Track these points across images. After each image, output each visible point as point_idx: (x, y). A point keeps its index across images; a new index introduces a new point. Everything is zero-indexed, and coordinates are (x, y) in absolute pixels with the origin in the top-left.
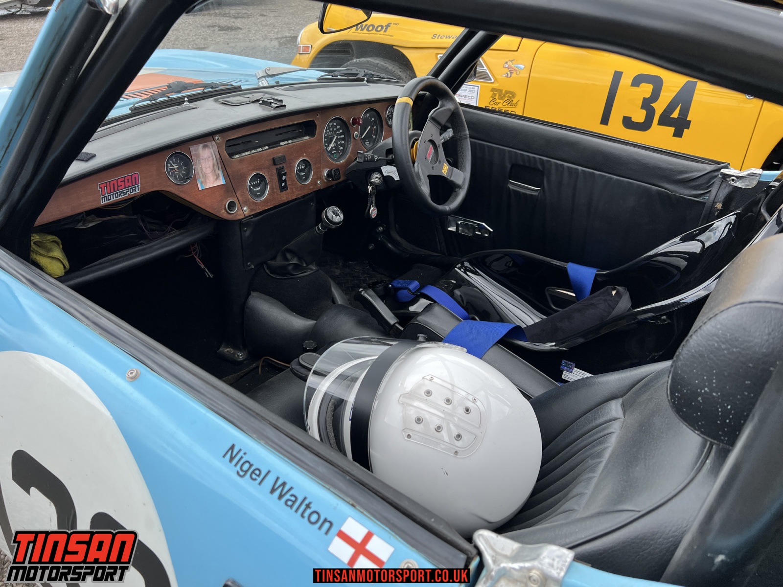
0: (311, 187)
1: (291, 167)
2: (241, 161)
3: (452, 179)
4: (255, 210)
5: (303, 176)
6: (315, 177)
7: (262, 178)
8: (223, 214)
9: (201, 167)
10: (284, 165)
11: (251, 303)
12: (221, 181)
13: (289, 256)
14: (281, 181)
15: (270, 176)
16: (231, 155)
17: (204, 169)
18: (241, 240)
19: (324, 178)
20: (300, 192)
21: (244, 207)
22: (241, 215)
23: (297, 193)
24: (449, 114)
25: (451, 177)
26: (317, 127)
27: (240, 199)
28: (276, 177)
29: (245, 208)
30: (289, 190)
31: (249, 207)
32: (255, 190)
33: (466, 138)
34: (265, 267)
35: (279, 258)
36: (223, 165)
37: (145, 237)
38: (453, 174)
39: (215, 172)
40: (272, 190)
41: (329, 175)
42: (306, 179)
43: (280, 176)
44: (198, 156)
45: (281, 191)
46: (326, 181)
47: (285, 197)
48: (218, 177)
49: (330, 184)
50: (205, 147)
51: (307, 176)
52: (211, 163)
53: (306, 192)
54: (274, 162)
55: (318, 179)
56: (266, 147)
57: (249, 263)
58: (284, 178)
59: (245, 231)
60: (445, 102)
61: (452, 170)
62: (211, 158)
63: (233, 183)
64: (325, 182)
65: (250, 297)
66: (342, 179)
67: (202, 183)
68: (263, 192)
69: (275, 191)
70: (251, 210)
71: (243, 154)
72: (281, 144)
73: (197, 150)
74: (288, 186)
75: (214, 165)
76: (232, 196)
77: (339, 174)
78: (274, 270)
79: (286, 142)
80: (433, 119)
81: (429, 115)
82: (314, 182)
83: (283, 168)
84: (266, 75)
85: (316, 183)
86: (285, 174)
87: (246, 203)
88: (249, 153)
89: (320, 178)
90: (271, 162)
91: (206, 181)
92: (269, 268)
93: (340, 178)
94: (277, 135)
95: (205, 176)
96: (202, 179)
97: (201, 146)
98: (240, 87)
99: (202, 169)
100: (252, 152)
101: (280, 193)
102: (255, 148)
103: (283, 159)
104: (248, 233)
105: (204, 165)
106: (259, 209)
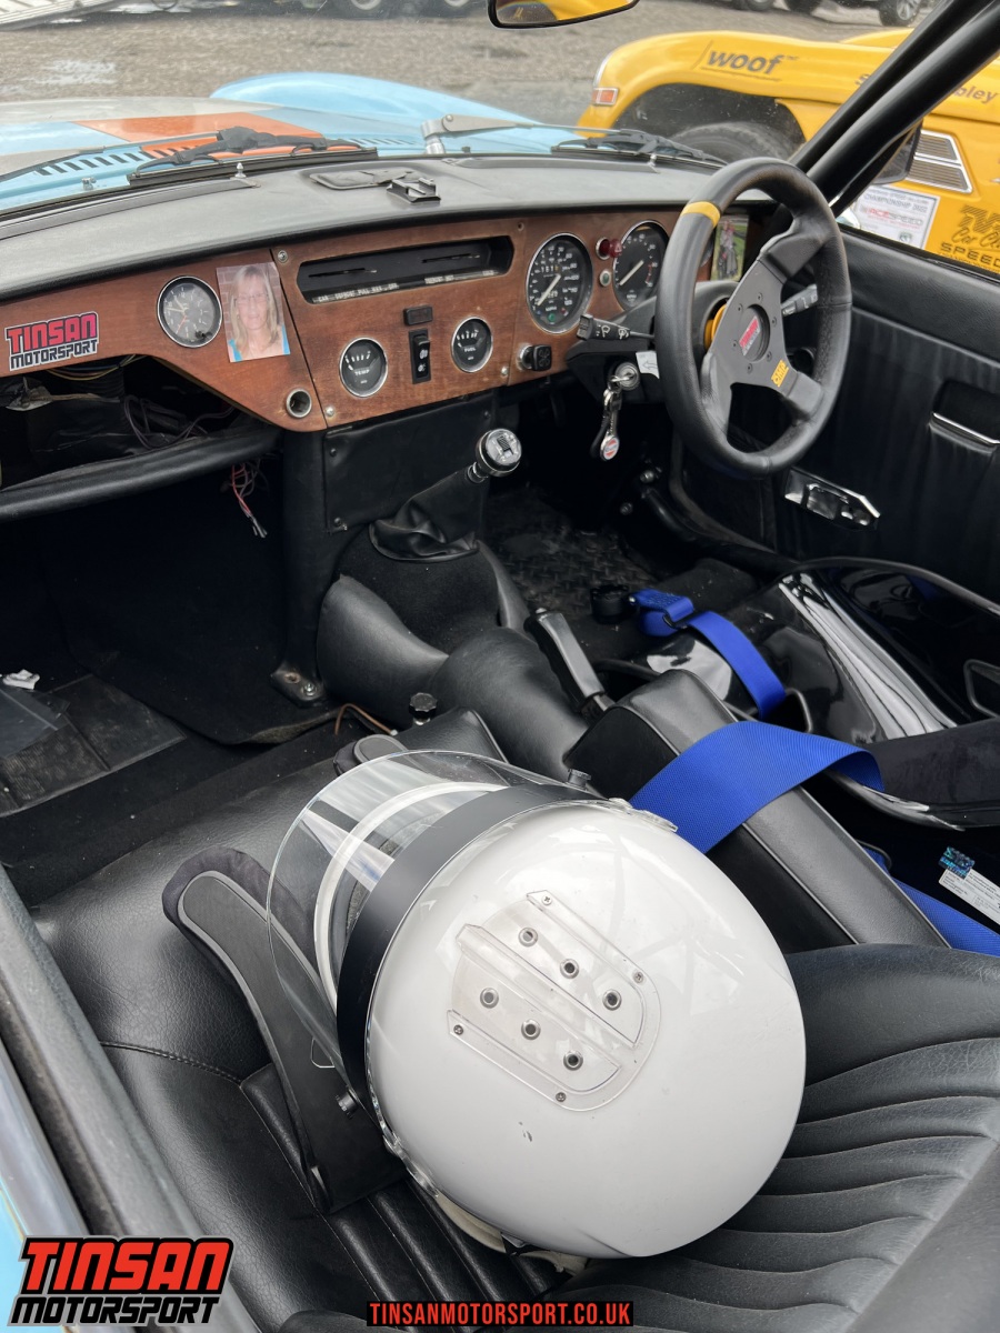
0: (486, 379)
1: (443, 333)
2: (331, 310)
3: (792, 397)
4: (352, 415)
5: (470, 353)
6: (497, 359)
7: (377, 351)
8: (280, 416)
9: (239, 315)
10: (428, 327)
11: (332, 597)
12: (282, 349)
13: (416, 517)
14: (416, 360)
15: (396, 349)
16: (310, 295)
17: (245, 320)
18: (324, 473)
19: (517, 362)
20: (457, 388)
21: (328, 406)
22: (318, 422)
23: (450, 389)
24: (810, 252)
25: (789, 393)
26: (516, 253)
27: (320, 389)
28: (406, 352)
29: (329, 410)
30: (433, 381)
31: (339, 407)
32: (358, 373)
33: (844, 310)
34: (372, 530)
35: (401, 516)
36: (290, 315)
37: (134, 442)
38: (796, 387)
39: (269, 326)
40: (395, 376)
41: (528, 358)
42: (475, 362)
43: (416, 350)
44: (233, 290)
45: (415, 382)
46: (520, 369)
47: (423, 394)
48: (275, 338)
49: (529, 377)
50: (250, 272)
51: (479, 356)
52: (261, 309)
53: (473, 387)
54: (407, 318)
55: (502, 363)
56: (393, 286)
57: (337, 520)
58: (423, 354)
59: (333, 455)
60: (806, 224)
61: (797, 376)
62: (263, 298)
63: (308, 352)
64: (518, 371)
65: (334, 586)
66: (556, 368)
67: (237, 347)
68: (374, 380)
69: (402, 379)
70: (344, 416)
71: (339, 296)
72: (429, 281)
73: (231, 277)
74: (432, 373)
75: (268, 312)
76: (304, 381)
77: (550, 357)
78: (387, 541)
79: (439, 279)
80: (770, 258)
81: (763, 249)
82: (493, 370)
83: (425, 334)
84: (442, 131)
85: (498, 372)
86: (427, 347)
87: (333, 398)
88: (351, 294)
89: (509, 363)
90: (400, 318)
91: (247, 346)
92: (377, 533)
93: (549, 367)
94: (425, 261)
95: (246, 335)
96: (238, 340)
97: (243, 269)
98: (374, 152)
99: (239, 318)
100: (360, 292)
101: (412, 386)
102: (368, 285)
103: (426, 314)
104: (337, 460)
105: (245, 310)
106: (362, 414)
